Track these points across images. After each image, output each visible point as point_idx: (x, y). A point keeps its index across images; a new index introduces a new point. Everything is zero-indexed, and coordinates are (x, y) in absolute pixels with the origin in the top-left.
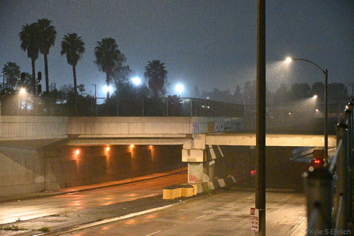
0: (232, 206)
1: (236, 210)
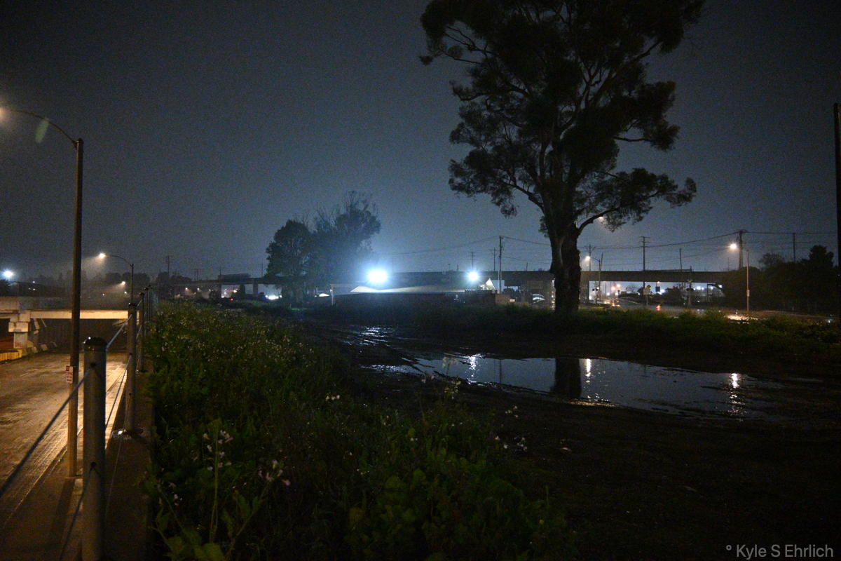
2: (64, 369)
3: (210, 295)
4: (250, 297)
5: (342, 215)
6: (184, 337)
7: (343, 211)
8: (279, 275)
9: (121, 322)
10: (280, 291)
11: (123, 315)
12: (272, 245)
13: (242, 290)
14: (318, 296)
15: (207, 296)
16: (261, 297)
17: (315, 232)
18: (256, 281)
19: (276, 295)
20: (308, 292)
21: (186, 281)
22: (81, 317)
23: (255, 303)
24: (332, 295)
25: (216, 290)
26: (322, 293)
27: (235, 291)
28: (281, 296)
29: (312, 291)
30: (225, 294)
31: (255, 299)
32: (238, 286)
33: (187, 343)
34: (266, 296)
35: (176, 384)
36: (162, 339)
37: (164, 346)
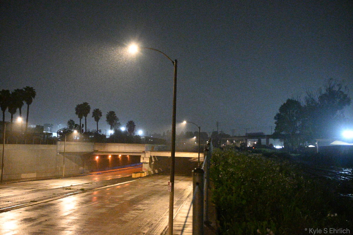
0: (160, 181)
1: (162, 183)
2: (167, 183)
3: (241, 144)
4: (265, 146)
5: (323, 94)
6: (231, 170)
7: (324, 92)
8: (282, 133)
9: (193, 159)
10: (283, 143)
11: (194, 155)
12: (278, 115)
13: (259, 142)
14: (308, 146)
15: (239, 146)
16: (271, 147)
17: (305, 106)
18: (269, 137)
19: (280, 145)
20: (301, 144)
21: (228, 136)
22: (176, 156)
23: (268, 151)
24: (317, 146)
25: (244, 142)
26: (310, 145)
27: (255, 143)
28: (283, 146)
29: (304, 143)
30: (249, 145)
31: (267, 148)
32: (257, 140)
33: (233, 174)
34: (274, 146)
35: (228, 197)
36: (219, 170)
37: (221, 174)
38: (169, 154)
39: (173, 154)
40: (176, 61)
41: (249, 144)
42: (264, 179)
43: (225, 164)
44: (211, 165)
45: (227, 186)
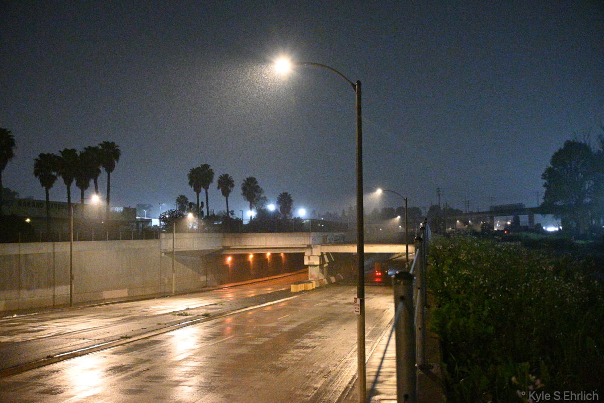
0: (340, 296)
1: (343, 299)
2: (352, 300)
3: (482, 227)
4: (526, 229)
6: (465, 272)
8: (558, 203)
9: (397, 256)
10: (560, 221)
11: (400, 249)
13: (516, 222)
15: (479, 229)
16: (538, 229)
17: (599, 151)
18: (533, 211)
19: (555, 226)
20: (594, 222)
21: (457, 213)
22: (365, 252)
23: (533, 236)
25: (488, 222)
27: (509, 223)
28: (561, 228)
30: (497, 227)
31: (532, 231)
32: (512, 217)
33: (468, 279)
34: (544, 228)
35: (462, 321)
36: (442, 273)
37: (446, 281)
38: (353, 249)
39: (361, 249)
40: (359, 83)
41: (498, 225)
42: (526, 287)
43: (453, 263)
44: (429, 267)
45: (458, 302)
